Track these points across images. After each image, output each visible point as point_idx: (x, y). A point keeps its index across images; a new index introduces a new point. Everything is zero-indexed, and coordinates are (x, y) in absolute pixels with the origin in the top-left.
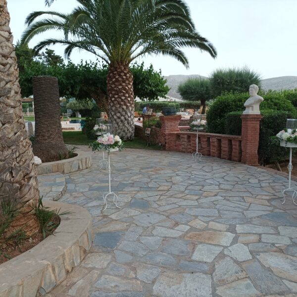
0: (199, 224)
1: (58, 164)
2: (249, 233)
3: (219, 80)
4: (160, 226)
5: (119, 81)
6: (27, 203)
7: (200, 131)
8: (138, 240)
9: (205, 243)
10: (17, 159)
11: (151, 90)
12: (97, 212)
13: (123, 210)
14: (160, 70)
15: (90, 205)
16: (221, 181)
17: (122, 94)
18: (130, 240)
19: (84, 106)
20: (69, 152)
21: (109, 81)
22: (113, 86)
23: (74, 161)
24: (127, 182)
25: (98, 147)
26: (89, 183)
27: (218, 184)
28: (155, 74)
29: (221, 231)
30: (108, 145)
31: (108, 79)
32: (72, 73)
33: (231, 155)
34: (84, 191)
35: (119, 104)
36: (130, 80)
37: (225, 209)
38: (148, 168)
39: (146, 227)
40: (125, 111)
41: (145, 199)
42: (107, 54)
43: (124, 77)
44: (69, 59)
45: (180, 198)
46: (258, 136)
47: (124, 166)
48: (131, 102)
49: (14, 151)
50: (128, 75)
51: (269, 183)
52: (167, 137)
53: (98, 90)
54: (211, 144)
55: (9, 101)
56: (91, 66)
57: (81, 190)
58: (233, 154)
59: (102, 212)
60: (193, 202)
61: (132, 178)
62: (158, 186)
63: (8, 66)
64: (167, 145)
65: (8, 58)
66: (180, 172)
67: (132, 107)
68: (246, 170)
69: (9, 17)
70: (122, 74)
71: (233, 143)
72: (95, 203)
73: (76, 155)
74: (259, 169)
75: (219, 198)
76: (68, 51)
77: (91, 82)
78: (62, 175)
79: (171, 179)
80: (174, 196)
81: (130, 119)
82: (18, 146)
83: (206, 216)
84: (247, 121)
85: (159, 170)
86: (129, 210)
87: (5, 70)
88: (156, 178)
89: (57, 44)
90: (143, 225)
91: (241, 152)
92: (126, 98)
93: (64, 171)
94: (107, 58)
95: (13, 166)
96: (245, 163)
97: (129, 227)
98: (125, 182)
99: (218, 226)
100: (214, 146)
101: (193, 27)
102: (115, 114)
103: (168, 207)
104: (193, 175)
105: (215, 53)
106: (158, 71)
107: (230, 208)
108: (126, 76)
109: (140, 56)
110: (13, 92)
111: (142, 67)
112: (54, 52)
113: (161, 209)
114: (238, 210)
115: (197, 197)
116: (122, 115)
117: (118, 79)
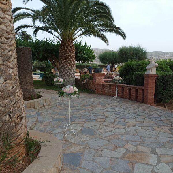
0: (131, 147)
1: (31, 102)
2: (166, 155)
3: (123, 52)
4: (105, 149)
5: (67, 51)
6: (20, 136)
7: (119, 83)
8: (93, 160)
9: (139, 162)
10: (14, 105)
11: (85, 57)
12: (61, 137)
13: (78, 136)
14: (91, 45)
15: (56, 131)
16: (135, 115)
17: (68, 59)
18: (88, 160)
19: (41, 65)
20: (37, 95)
21: (61, 51)
22: (63, 54)
23: (41, 101)
24: (76, 115)
25: (64, 94)
26: (52, 116)
27: (134, 117)
28: (88, 48)
29: (147, 153)
30: (70, 93)
31: (60, 50)
32: (38, 45)
33: (137, 98)
34: (49, 121)
35: (66, 65)
36: (74, 51)
37: (144, 136)
38: (87, 106)
39: (96, 149)
40: (70, 69)
41: (90, 127)
42: (60, 35)
43: (70, 49)
44: (36, 37)
45: (113, 127)
46: (155, 87)
47: (72, 104)
48: (74, 64)
49: (12, 99)
50: (72, 48)
51: (166, 117)
52: (96, 86)
53: (53, 56)
54: (124, 91)
55: (10, 64)
56: (50, 42)
57: (48, 121)
58: (138, 97)
59: (64, 137)
60: (122, 130)
61: (79, 113)
62: (97, 118)
63: (10, 39)
64: (96, 91)
65: (10, 34)
66: (108, 109)
67: (74, 67)
68: (148, 108)
69: (11, 5)
70: (69, 47)
71: (139, 91)
72: (58, 131)
73: (41, 96)
74: (156, 108)
75: (137, 127)
76: (35, 32)
77: (49, 51)
78: (33, 109)
79: (103, 113)
80: (108, 126)
81: (73, 74)
82: (15, 96)
83: (134, 141)
84: (148, 78)
85: (94, 107)
86: (82, 136)
87: (8, 42)
88: (94, 113)
89: (29, 28)
90: (93, 148)
91: (143, 96)
92: (71, 61)
93: (34, 107)
94: (60, 37)
95: (11, 110)
96: (146, 103)
97: (85, 149)
98: (75, 115)
99: (144, 149)
100: (126, 92)
101: (113, 20)
102: (64, 71)
103: (107, 134)
104: (116, 111)
105: (125, 36)
106: (90, 46)
107: (147, 135)
108: (71, 49)
109: (80, 37)
110: (12, 58)
111: (80, 43)
112: (26, 33)
113: (103, 135)
114: (152, 136)
115: (124, 127)
116: (68, 72)
117: (66, 50)
